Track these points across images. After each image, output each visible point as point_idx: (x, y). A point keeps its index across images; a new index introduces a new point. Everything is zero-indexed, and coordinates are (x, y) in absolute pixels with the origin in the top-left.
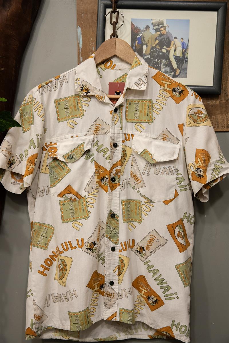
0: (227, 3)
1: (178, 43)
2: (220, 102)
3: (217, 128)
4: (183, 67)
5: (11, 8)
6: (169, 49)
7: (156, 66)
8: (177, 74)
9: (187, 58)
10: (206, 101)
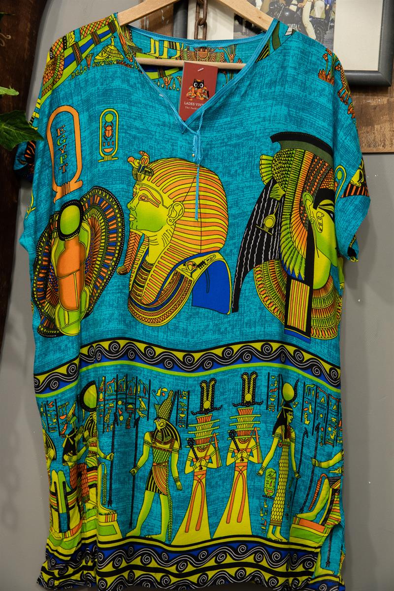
2: (388, 100)
3: (383, 146)
4: (326, 37)
6: (303, 4)
9: (333, 21)
10: (365, 99)
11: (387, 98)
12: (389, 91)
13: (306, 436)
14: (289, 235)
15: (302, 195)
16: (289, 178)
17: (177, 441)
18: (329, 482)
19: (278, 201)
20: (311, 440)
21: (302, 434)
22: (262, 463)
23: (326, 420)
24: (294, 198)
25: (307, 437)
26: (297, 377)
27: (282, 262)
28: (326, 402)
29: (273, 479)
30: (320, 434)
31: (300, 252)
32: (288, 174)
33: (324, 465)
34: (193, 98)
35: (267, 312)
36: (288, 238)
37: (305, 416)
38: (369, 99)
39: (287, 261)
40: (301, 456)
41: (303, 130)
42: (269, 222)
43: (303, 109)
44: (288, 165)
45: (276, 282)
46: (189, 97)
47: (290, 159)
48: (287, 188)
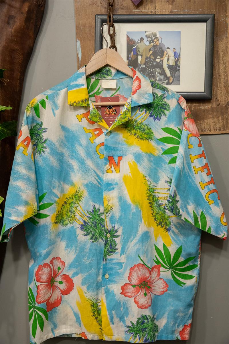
0: (214, 15)
1: (171, 53)
2: (211, 107)
3: (209, 131)
4: (176, 75)
5: (15, 25)
6: (163, 58)
7: (150, 74)
8: (170, 82)
9: (179, 67)
11: (211, 105)
12: (211, 102)
38: (200, 106)
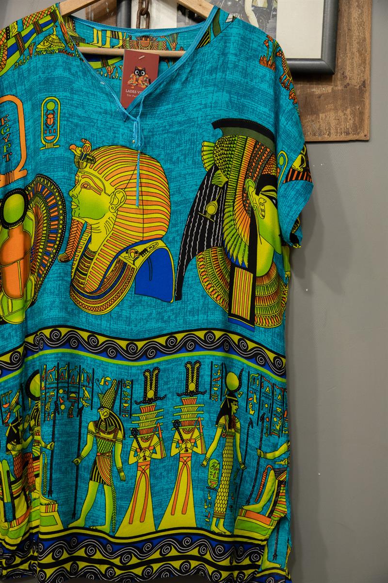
2: (332, 88)
3: (328, 135)
4: (269, 25)
9: (275, 10)
10: (309, 88)
11: (332, 87)
12: (333, 79)
13: (251, 426)
14: (232, 223)
15: (244, 182)
16: (232, 165)
17: (121, 430)
18: (275, 473)
19: (220, 188)
20: (256, 430)
21: (247, 425)
22: (206, 454)
23: (271, 410)
24: (237, 185)
25: (252, 428)
26: (241, 366)
27: (225, 249)
28: (271, 392)
29: (217, 470)
30: (265, 424)
31: (244, 240)
32: (230, 161)
33: (270, 456)
34: (134, 86)
35: (210, 300)
36: (232, 225)
37: (250, 406)
38: (313, 88)
39: (230, 248)
40: (247, 447)
41: (244, 117)
42: (211, 209)
43: (245, 96)
44: (230, 152)
45: (219, 269)
46: (130, 85)
47: (232, 145)
48: (230, 175)
